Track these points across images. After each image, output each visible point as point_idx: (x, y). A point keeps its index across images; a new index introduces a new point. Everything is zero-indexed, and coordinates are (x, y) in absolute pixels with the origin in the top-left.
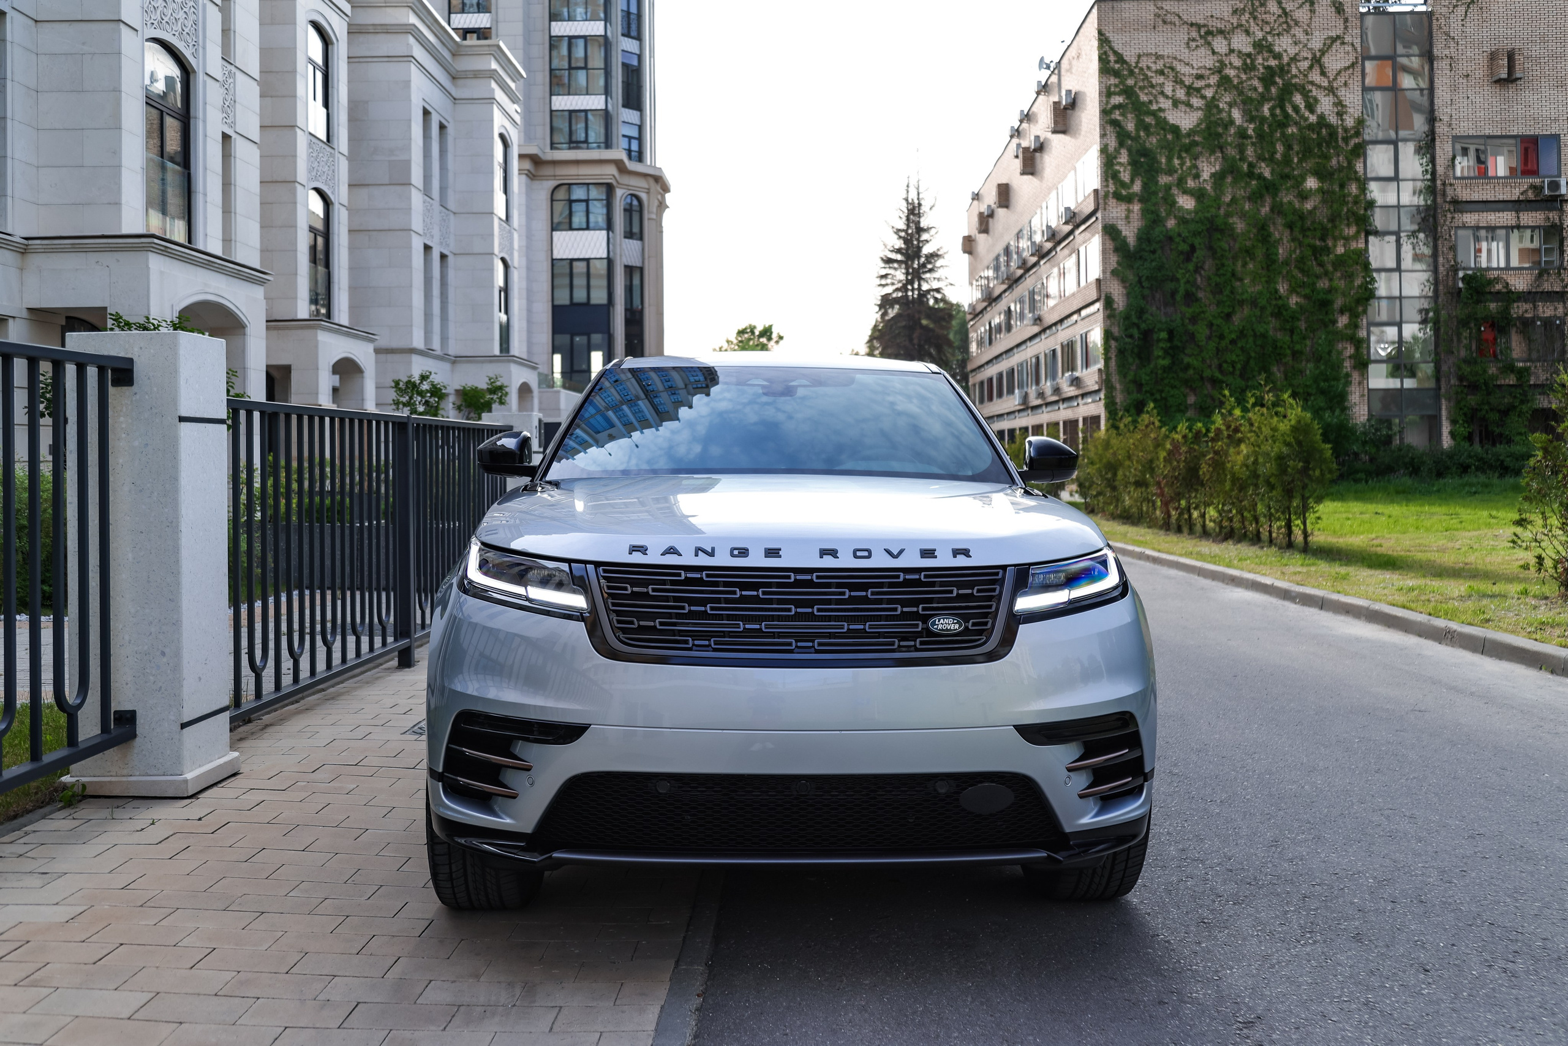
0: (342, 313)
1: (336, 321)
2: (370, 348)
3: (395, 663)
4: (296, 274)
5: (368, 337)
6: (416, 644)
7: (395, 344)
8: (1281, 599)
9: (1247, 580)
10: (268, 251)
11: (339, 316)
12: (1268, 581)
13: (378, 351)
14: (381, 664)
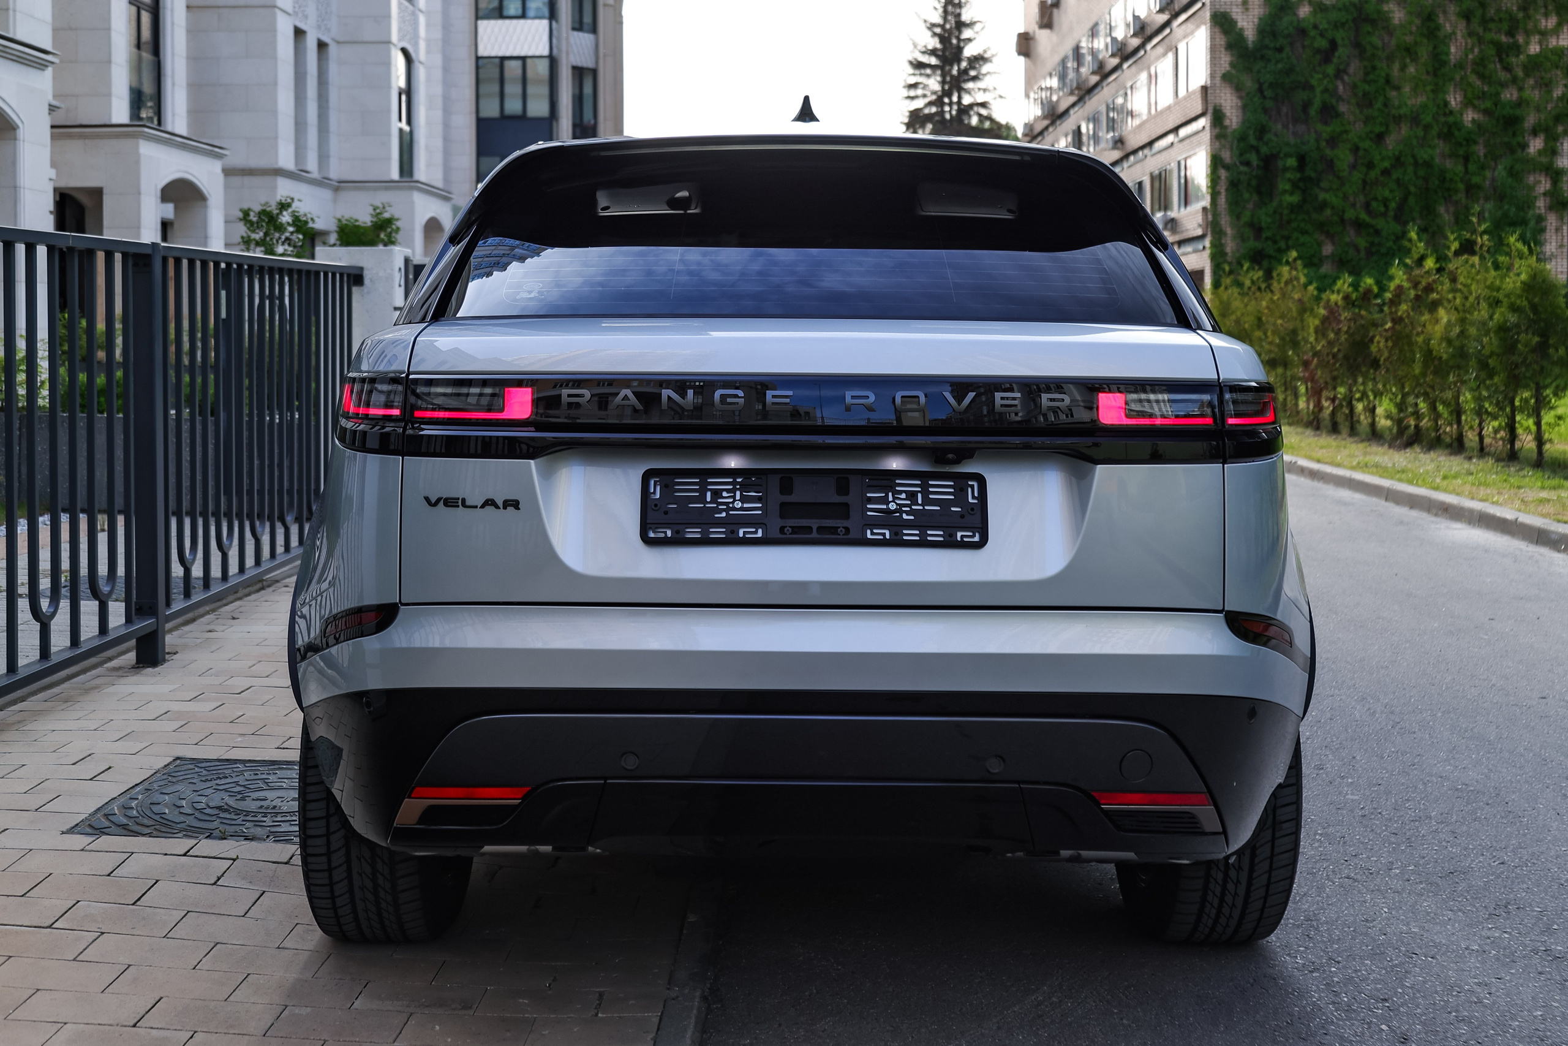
0: (177, 117)
1: (169, 129)
2: (216, 166)
3: (132, 656)
4: (109, 62)
5: (213, 151)
6: (168, 626)
7: (254, 163)
8: (1531, 542)
9: (1471, 511)
10: (70, 29)
11: (173, 122)
12: (1508, 514)
13: (228, 172)
14: (110, 659)
